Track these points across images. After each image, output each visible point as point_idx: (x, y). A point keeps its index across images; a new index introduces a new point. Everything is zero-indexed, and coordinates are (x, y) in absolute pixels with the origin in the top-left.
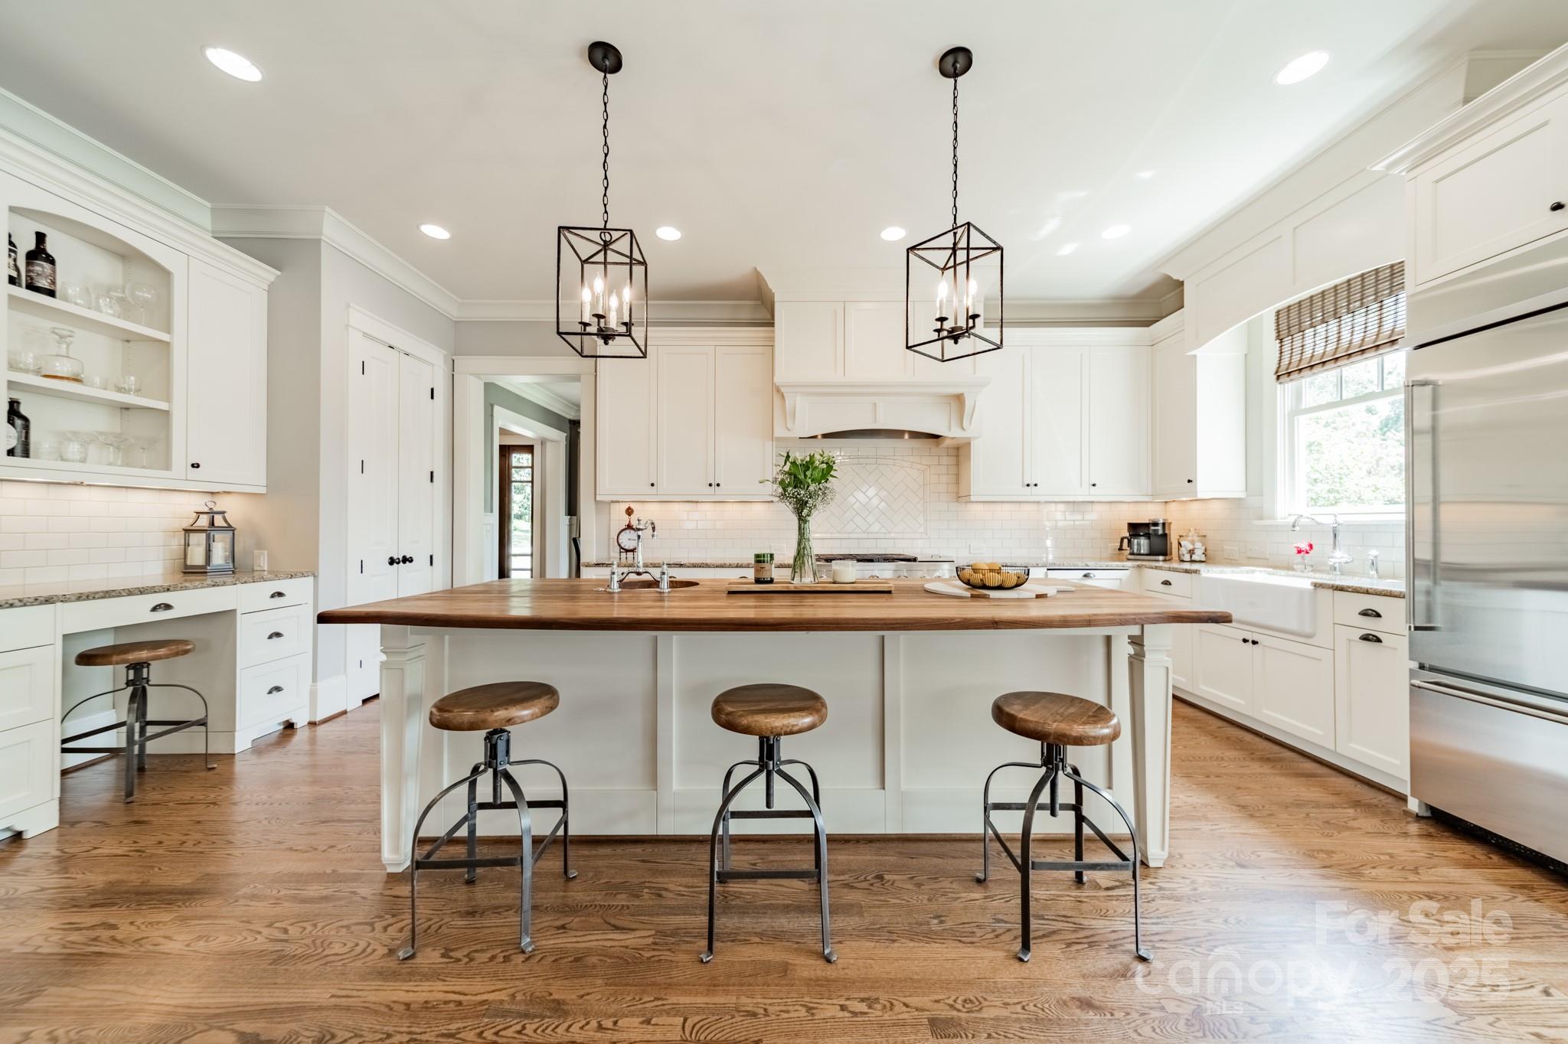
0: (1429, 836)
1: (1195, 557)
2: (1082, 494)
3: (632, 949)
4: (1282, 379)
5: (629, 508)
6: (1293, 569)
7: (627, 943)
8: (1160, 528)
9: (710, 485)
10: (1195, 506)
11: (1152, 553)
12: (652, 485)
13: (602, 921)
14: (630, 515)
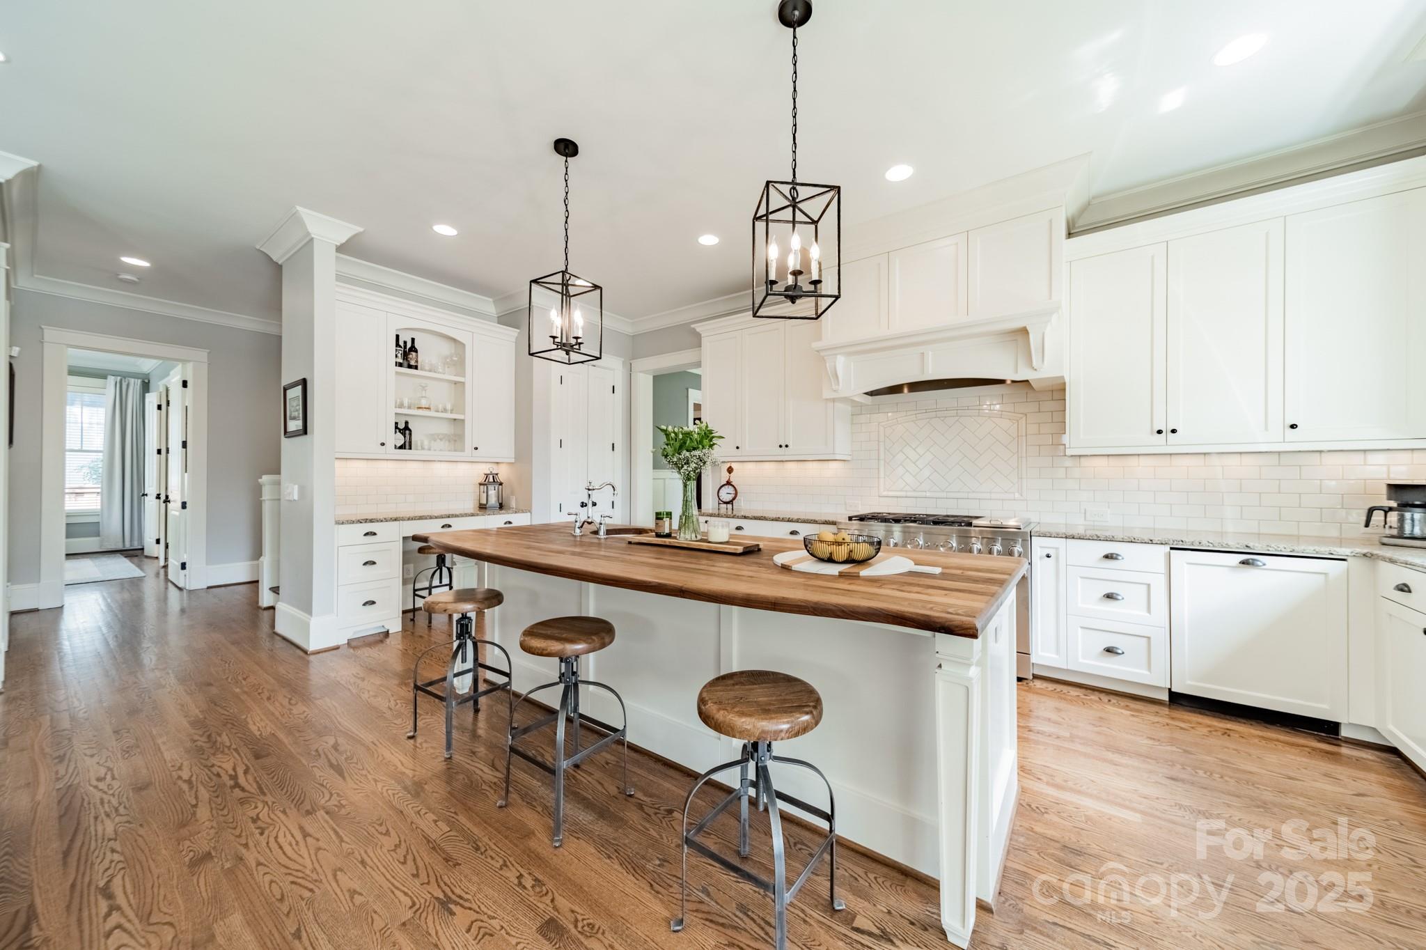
2: (1278, 440)
5: (730, 467)
9: (781, 446)
12: (738, 448)
14: (730, 473)
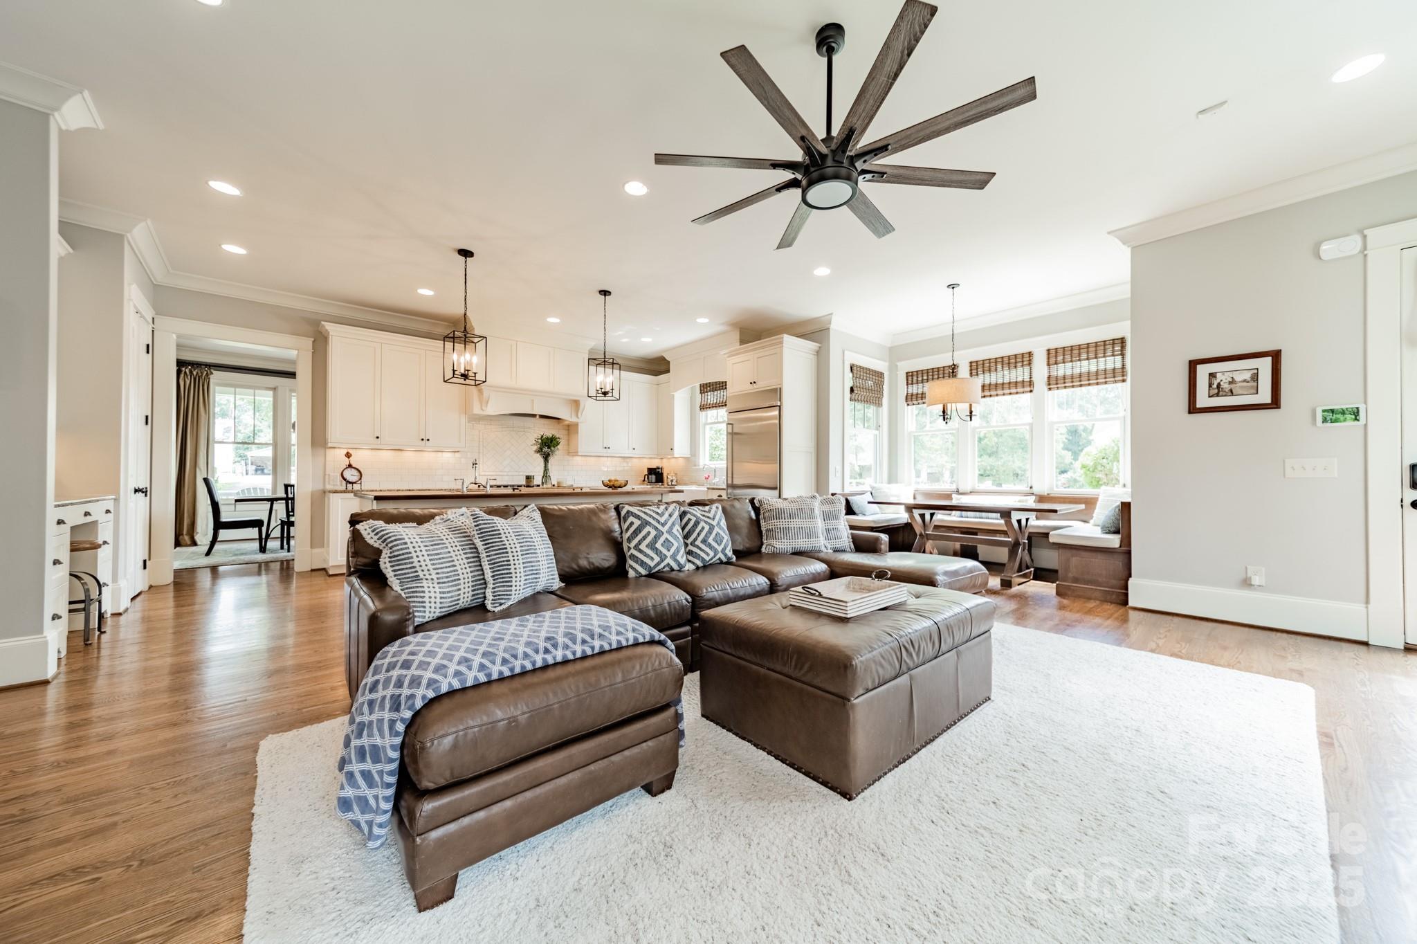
1: (673, 483)
2: (628, 453)
4: (702, 410)
5: (348, 453)
8: (660, 470)
9: (422, 440)
10: (673, 460)
11: (657, 482)
14: (349, 458)
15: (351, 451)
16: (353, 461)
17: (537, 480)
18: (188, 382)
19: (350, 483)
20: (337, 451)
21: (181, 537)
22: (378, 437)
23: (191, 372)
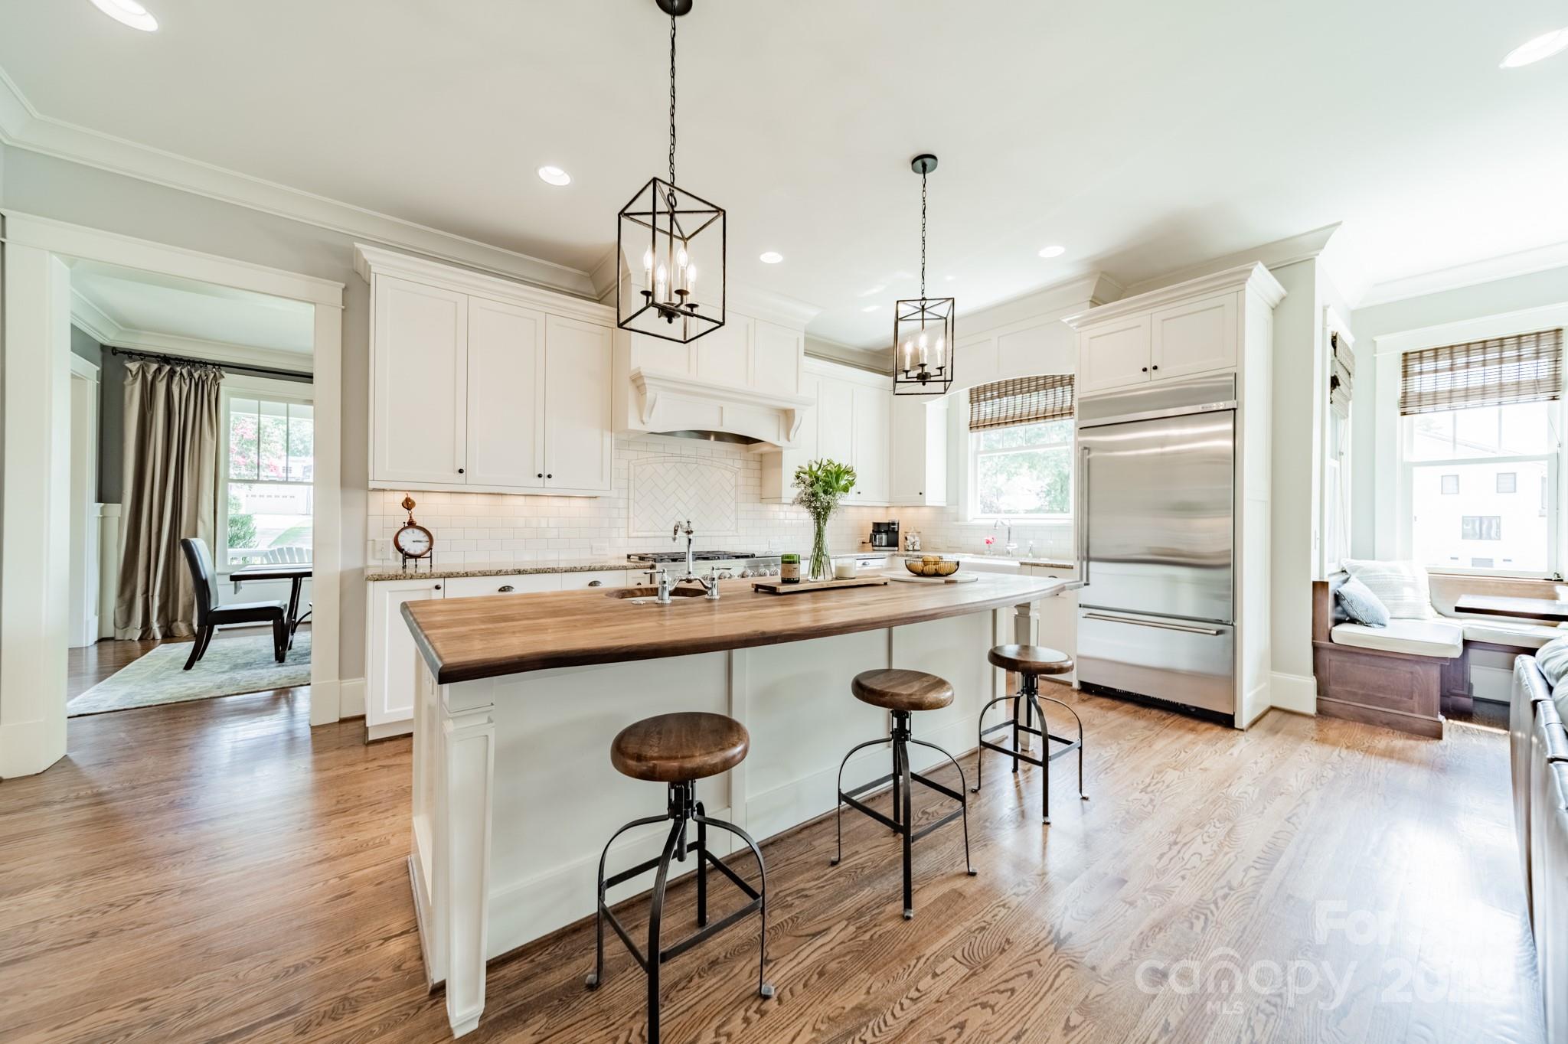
0: (1084, 701)
1: (916, 548)
3: (849, 941)
4: (973, 430)
5: (408, 500)
6: (983, 554)
7: (838, 940)
8: (896, 526)
9: (539, 476)
10: (922, 511)
11: (888, 545)
13: (793, 938)
14: (410, 509)
15: (412, 496)
16: (418, 515)
17: (804, 569)
18: (185, 389)
19: (411, 556)
20: (389, 496)
21: (175, 624)
22: (461, 471)
23: (190, 374)
